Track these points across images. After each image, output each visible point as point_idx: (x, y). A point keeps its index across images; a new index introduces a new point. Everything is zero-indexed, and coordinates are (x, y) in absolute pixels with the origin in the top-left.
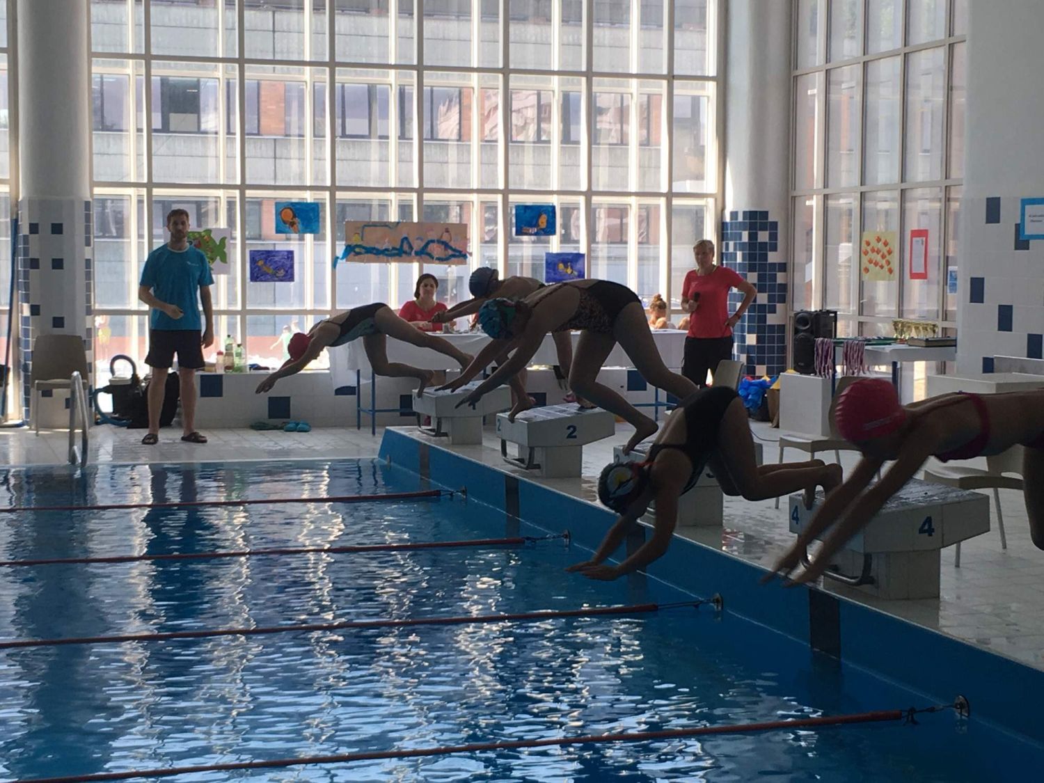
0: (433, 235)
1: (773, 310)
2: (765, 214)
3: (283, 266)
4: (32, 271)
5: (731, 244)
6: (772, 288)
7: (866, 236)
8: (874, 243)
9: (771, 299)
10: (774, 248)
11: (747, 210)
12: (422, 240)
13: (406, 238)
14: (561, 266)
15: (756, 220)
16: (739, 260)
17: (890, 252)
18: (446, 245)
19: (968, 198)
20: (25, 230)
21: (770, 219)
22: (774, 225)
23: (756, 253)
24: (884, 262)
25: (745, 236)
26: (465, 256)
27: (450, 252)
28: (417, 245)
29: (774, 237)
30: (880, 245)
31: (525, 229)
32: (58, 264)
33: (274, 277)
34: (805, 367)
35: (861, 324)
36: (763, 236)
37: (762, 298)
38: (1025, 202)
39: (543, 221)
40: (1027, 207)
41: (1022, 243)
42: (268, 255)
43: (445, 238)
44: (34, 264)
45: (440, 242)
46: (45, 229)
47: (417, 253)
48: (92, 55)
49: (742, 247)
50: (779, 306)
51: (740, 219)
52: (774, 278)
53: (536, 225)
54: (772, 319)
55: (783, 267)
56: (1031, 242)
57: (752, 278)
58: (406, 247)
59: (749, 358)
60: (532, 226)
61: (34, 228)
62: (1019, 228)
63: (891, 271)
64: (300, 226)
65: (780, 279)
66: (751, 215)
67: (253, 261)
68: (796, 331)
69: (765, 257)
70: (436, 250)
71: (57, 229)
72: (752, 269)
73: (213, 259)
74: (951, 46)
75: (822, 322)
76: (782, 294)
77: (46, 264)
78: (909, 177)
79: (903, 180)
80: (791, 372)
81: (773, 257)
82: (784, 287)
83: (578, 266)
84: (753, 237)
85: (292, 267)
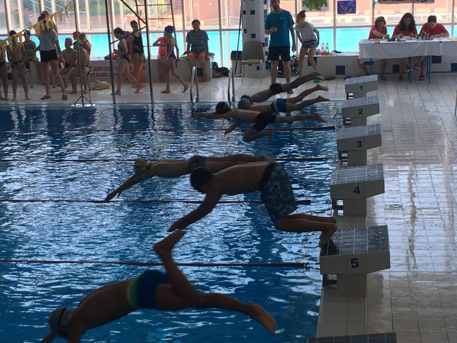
3: (351, 7)
32: (253, 12)
33: (347, 12)
42: (345, 3)
67: (339, 6)
73: (322, 6)
77: (248, 12)
85: (355, 7)
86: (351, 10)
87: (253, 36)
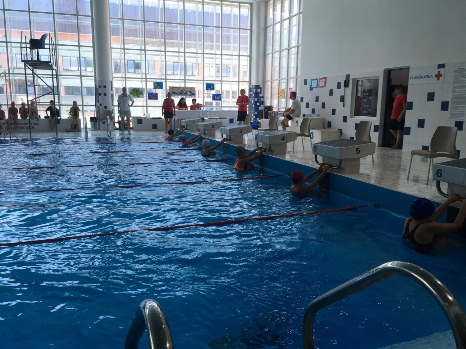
0: (188, 90)
1: (260, 106)
2: (259, 86)
3: (155, 96)
4: (100, 96)
5: (252, 92)
6: (260, 102)
7: (280, 90)
8: (281, 91)
9: (260, 104)
10: (261, 93)
11: (255, 84)
12: (185, 91)
13: (182, 91)
14: (216, 97)
15: (257, 87)
16: (254, 96)
17: (285, 93)
18: (191, 92)
19: (301, 80)
20: (98, 87)
21: (260, 87)
22: (261, 88)
23: (257, 94)
24: (283, 95)
25: (255, 91)
26: (195, 95)
27: (192, 94)
28: (185, 92)
29: (261, 91)
30: (283, 92)
31: (208, 89)
32: (105, 95)
33: (153, 99)
34: (267, 118)
35: (278, 109)
36: (259, 91)
37: (258, 104)
38: (312, 80)
39: (212, 87)
40: (313, 81)
41: (311, 89)
42: (152, 94)
43: (191, 90)
44: (100, 94)
45: (189, 91)
46: (102, 87)
47: (185, 94)
48: (111, 48)
49: (253, 93)
50: (262, 106)
51: (254, 87)
52: (261, 99)
53: (210, 88)
54: (260, 108)
55: (263, 97)
56: (313, 89)
57: (256, 99)
58: (182, 93)
59: (255, 117)
60: (209, 88)
61: (100, 87)
62: (311, 86)
63: (285, 97)
64: (159, 87)
65: (262, 99)
66: (256, 86)
67: (149, 95)
68: (265, 110)
69: (259, 95)
70: (189, 93)
71: (105, 87)
72: (256, 98)
73: (140, 94)
74: (298, 47)
75: (270, 108)
76: (262, 103)
77: (103, 95)
78: (289, 76)
79: (287, 77)
80: (264, 119)
81: (261, 95)
82: (263, 102)
83: (219, 97)
84: (256, 91)
85: (157, 96)
86: (155, 98)
87: (106, 107)
